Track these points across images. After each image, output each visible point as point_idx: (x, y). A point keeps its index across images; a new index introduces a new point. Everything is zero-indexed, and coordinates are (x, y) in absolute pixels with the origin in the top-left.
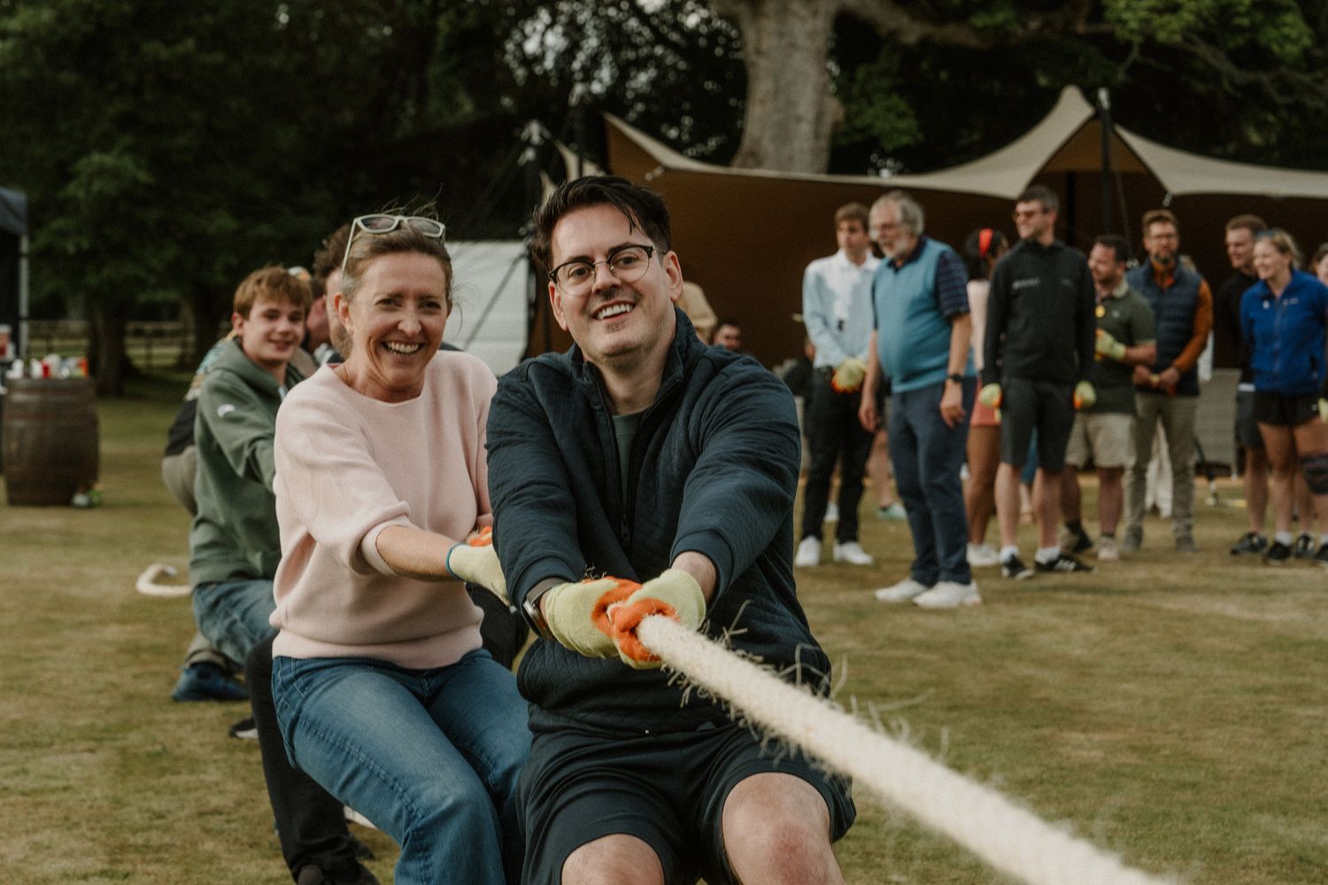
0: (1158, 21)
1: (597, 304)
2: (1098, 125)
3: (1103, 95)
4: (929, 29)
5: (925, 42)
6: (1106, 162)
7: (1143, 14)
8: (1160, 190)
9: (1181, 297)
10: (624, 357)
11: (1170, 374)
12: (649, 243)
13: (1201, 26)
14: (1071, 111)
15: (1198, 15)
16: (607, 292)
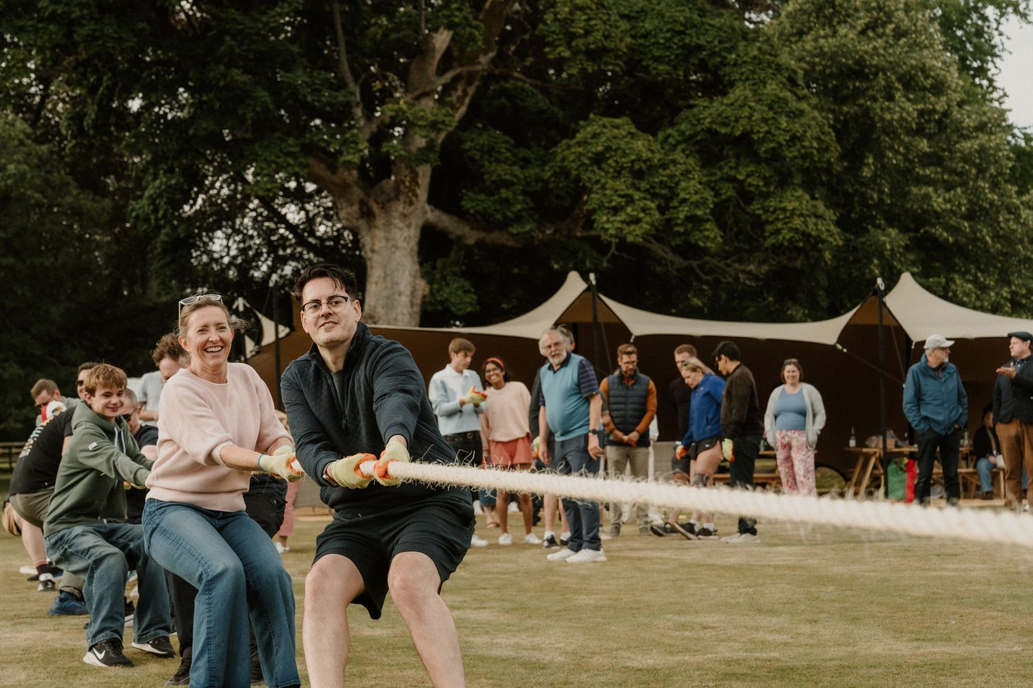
0: (627, 229)
1: (322, 321)
2: (589, 294)
3: (592, 276)
4: (482, 235)
5: (480, 244)
6: (595, 317)
7: (617, 225)
8: (628, 333)
9: (638, 390)
10: (332, 345)
11: (634, 436)
12: (346, 295)
13: (653, 232)
14: (574, 286)
15: (652, 225)
16: (327, 316)
